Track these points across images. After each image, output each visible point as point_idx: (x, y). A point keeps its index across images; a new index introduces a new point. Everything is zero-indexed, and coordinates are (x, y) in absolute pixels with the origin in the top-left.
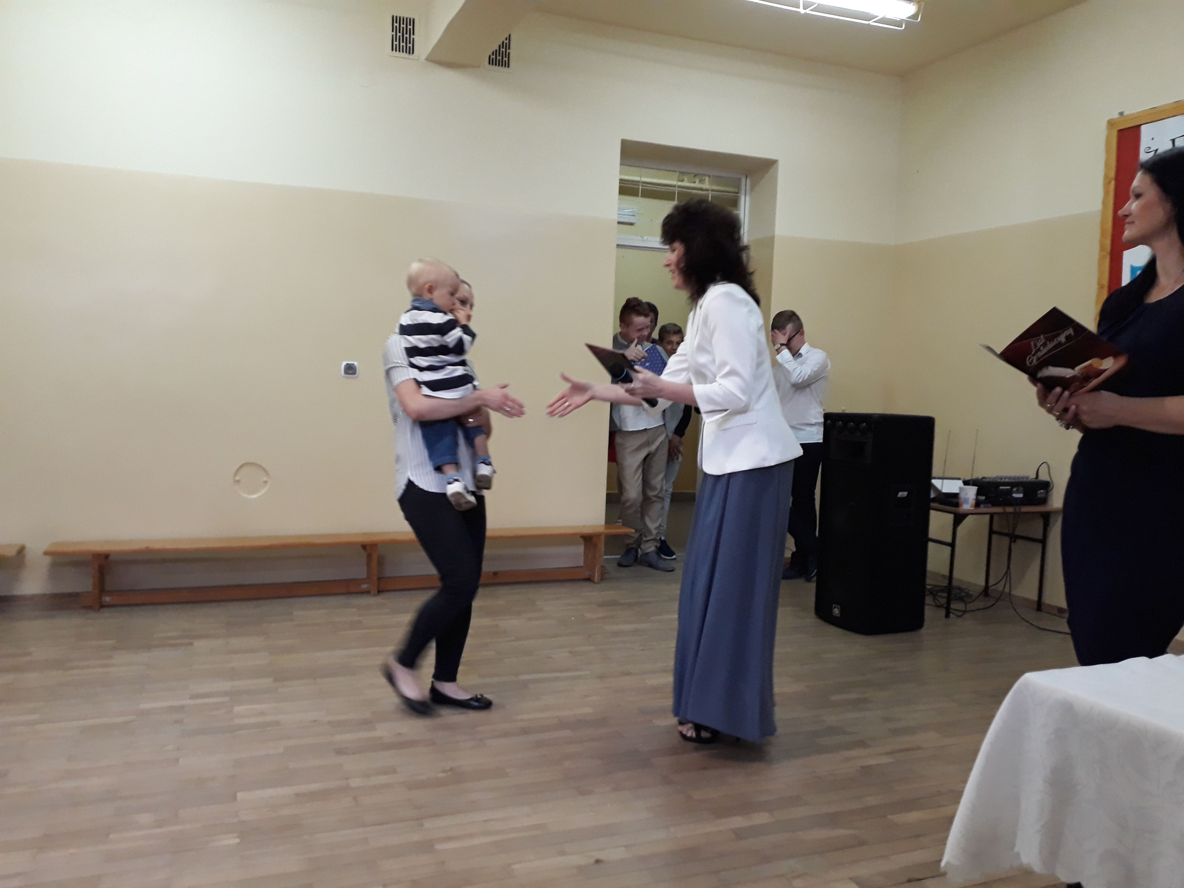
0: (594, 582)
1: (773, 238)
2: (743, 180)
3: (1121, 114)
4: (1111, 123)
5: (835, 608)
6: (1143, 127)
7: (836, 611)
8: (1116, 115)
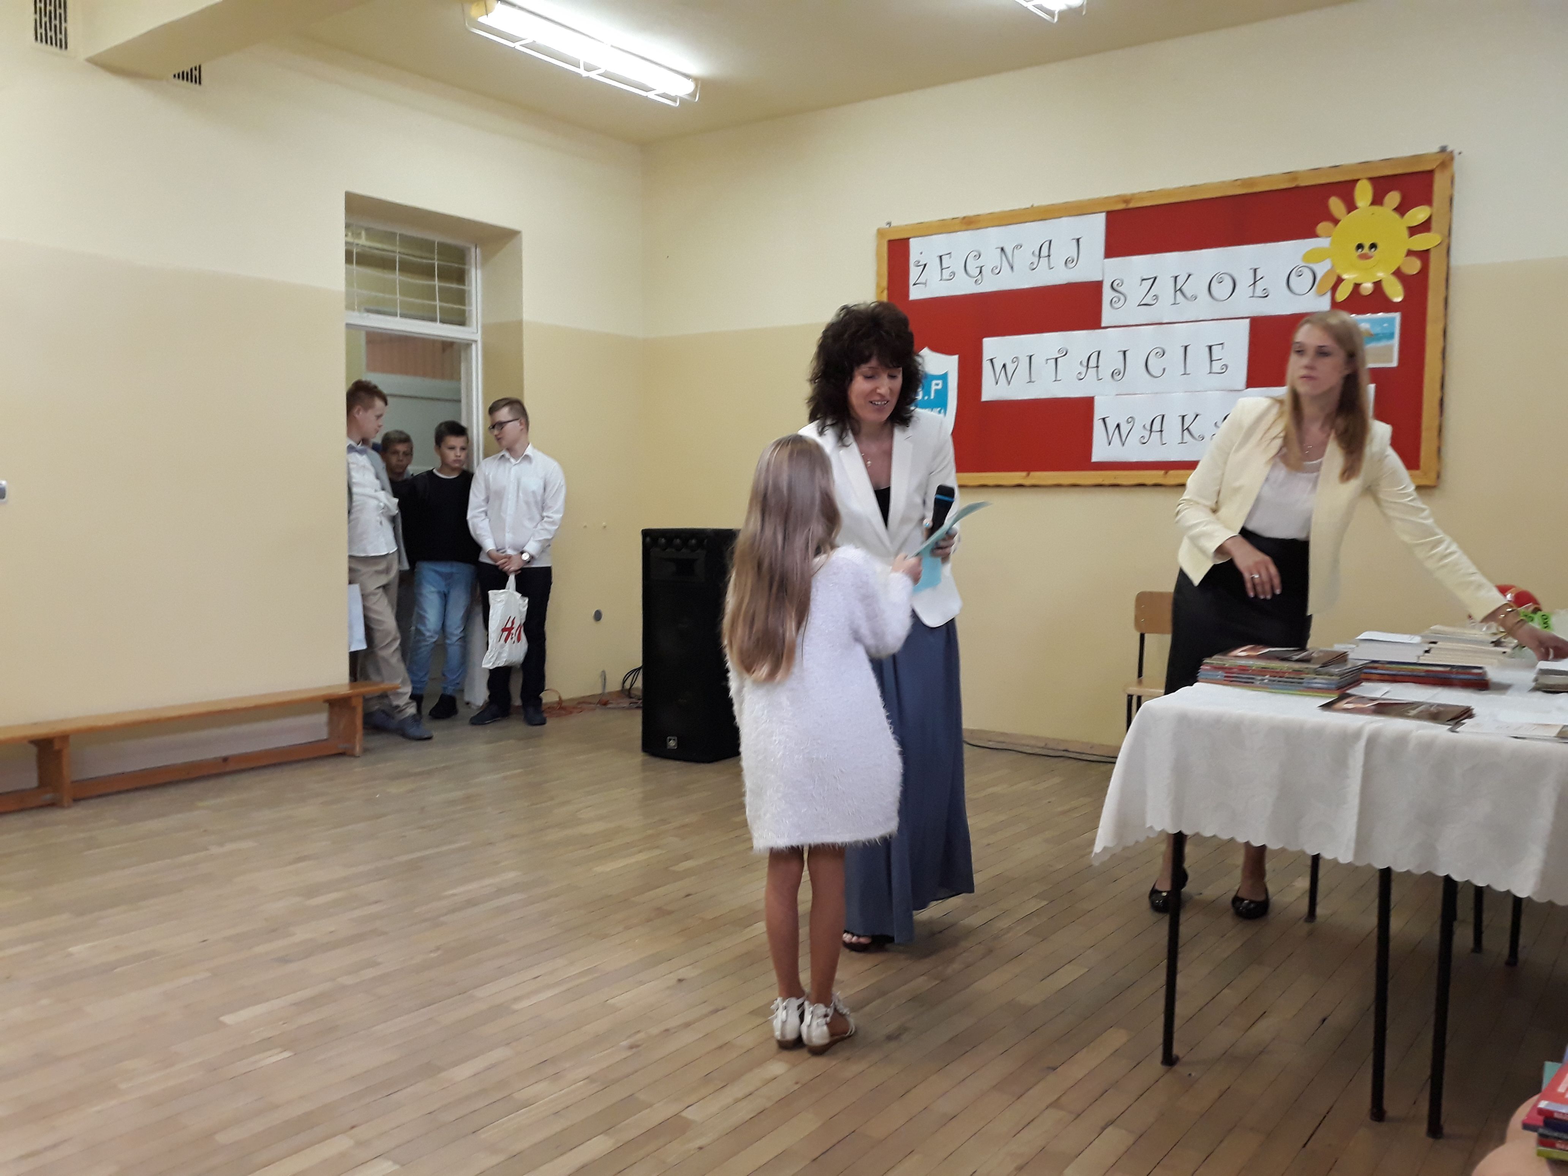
0: (353, 755)
1: (520, 323)
2: (473, 250)
3: (889, 224)
4: (880, 233)
5: (670, 740)
6: (911, 240)
7: (672, 744)
8: (884, 225)
